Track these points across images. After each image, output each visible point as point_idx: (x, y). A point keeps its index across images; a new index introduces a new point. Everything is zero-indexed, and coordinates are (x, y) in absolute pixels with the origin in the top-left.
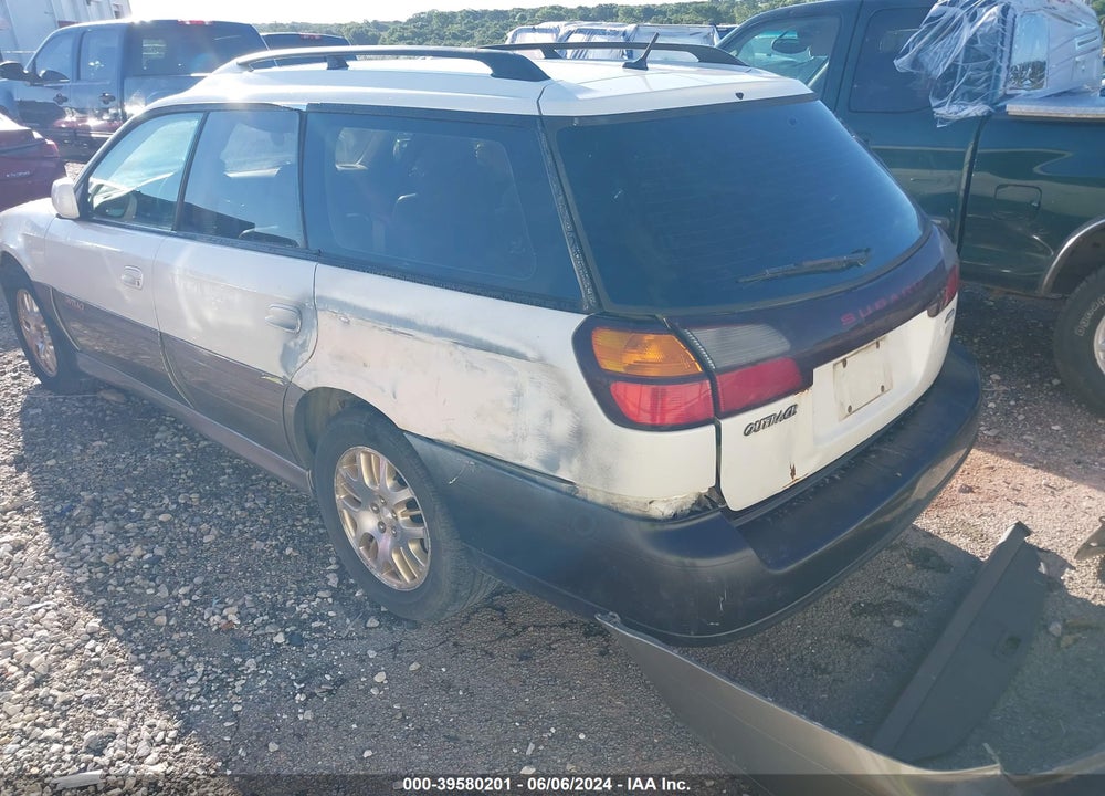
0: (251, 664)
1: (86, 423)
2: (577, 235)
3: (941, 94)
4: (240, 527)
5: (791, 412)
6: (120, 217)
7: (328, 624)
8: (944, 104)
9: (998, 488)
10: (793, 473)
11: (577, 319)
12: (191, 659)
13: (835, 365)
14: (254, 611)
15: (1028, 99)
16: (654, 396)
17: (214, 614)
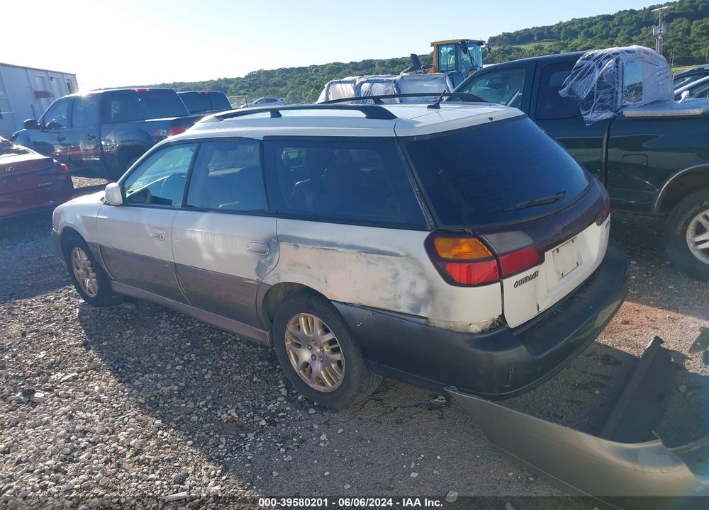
0: (251, 436)
1: (117, 321)
2: (421, 192)
3: (587, 107)
4: (224, 369)
5: (535, 275)
6: (143, 202)
7: (287, 414)
8: (589, 112)
9: (643, 321)
10: (538, 309)
11: (426, 234)
12: (217, 436)
13: (553, 251)
14: (244, 410)
15: (634, 108)
16: (469, 269)
17: (223, 414)
